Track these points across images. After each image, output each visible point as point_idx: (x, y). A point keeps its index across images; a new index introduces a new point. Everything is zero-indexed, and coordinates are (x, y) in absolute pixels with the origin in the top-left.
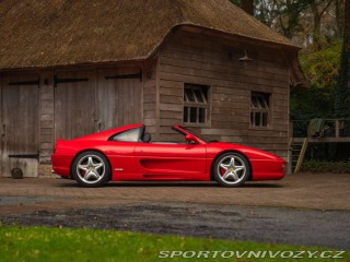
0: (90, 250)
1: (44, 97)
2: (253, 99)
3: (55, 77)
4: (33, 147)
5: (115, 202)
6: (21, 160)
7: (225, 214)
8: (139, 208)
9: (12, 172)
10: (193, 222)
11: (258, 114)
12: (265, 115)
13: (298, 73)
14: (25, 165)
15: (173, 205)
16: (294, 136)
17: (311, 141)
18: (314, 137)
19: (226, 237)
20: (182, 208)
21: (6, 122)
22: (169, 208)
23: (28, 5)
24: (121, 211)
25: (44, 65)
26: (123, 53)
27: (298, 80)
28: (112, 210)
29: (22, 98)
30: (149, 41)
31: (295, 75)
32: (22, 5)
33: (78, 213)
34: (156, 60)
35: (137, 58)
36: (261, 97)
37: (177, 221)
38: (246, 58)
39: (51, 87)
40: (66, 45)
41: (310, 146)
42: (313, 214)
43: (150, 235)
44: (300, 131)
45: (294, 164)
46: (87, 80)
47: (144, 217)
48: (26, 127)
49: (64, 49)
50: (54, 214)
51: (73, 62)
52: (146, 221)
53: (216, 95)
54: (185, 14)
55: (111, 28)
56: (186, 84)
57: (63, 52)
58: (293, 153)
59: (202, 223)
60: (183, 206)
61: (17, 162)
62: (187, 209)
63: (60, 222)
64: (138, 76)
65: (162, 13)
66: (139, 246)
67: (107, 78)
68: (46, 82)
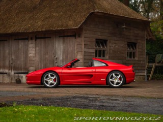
0: (54, 115)
1: (30, 45)
2: (129, 46)
3: (36, 36)
4: (25, 69)
5: (64, 95)
6: (20, 75)
7: (113, 100)
8: (74, 97)
9: (16, 80)
10: (98, 104)
11: (131, 53)
12: (134, 53)
13: (150, 33)
14: (22, 77)
15: (90, 96)
16: (149, 62)
17: (157, 65)
18: (158, 63)
19: (111, 110)
20: (94, 98)
21: (13, 57)
22: (88, 97)
23: (23, 2)
24: (67, 98)
25: (31, 31)
26: (67, 25)
27: (150, 36)
28: (62, 98)
29: (20, 46)
30: (79, 20)
31: (149, 34)
32: (20, 2)
33: (48, 99)
34: (82, 28)
35: (74, 28)
36: (132, 45)
37: (91, 103)
38: (124, 27)
39: (34, 41)
40: (41, 22)
41: (156, 67)
42: (152, 100)
43: (79, 109)
44: (152, 60)
45: (148, 76)
46: (50, 38)
47: (77, 101)
48: (22, 59)
49: (40, 23)
50: (37, 100)
51: (44, 30)
52: (77, 103)
53: (110, 44)
54: (96, 7)
55: (61, 13)
56: (96, 39)
57: (39, 25)
58: (148, 71)
59: (102, 104)
60: (94, 96)
61: (18, 76)
62: (96, 98)
63: (40, 103)
64: (74, 36)
65: (85, 6)
66: (74, 113)
67: (60, 37)
68: (32, 39)
